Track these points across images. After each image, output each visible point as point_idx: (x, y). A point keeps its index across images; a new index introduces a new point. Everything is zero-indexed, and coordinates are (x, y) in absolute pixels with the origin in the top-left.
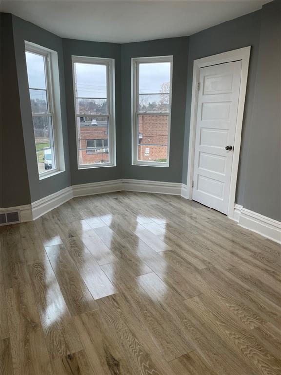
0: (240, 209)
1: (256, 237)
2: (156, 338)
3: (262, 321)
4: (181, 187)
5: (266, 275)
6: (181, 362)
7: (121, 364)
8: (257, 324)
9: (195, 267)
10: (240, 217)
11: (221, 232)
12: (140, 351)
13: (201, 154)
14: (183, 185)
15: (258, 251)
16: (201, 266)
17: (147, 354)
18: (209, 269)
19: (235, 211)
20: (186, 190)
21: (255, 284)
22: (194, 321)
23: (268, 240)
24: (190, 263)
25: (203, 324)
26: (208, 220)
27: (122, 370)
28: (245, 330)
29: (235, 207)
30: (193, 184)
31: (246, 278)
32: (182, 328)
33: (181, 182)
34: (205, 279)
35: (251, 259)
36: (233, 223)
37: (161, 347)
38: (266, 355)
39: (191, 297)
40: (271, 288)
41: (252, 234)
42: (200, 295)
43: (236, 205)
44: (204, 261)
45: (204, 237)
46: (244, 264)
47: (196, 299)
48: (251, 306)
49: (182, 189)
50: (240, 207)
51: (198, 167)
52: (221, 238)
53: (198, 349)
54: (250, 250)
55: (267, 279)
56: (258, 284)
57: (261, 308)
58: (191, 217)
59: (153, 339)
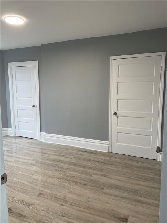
0: (43, 134)
1: (53, 145)
2: (24, 194)
3: (65, 172)
4: (8, 130)
5: (61, 157)
6: (39, 196)
7: (12, 208)
8: (63, 173)
9: (30, 163)
10: (44, 138)
11: (37, 147)
12: (18, 201)
13: (19, 111)
14: (9, 129)
15: (55, 150)
16: (33, 162)
17: (23, 200)
18: (37, 162)
19: (41, 136)
20: (11, 131)
21: (58, 161)
22: (38, 182)
23: (58, 145)
24: (27, 163)
25: (43, 182)
26: (28, 143)
27: (14, 210)
28: (59, 177)
29: (41, 134)
30: (15, 127)
31: (54, 161)
32: (35, 186)
33: (8, 128)
34: (36, 166)
35: (54, 153)
36: (41, 142)
37: (28, 196)
38: (69, 181)
39: (33, 175)
40: (64, 161)
41: (51, 144)
42: (37, 172)
43: (41, 133)
44: (33, 160)
45: (29, 151)
46: (51, 156)
47: (36, 174)
48: (59, 169)
49: (8, 131)
50: (43, 133)
51: (18, 117)
52: (38, 149)
53: (44, 190)
54: (52, 150)
55: (62, 158)
56: (59, 161)
57: (63, 168)
58: (19, 144)
59: (22, 195)
